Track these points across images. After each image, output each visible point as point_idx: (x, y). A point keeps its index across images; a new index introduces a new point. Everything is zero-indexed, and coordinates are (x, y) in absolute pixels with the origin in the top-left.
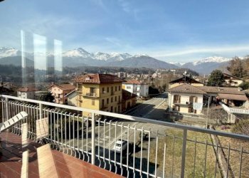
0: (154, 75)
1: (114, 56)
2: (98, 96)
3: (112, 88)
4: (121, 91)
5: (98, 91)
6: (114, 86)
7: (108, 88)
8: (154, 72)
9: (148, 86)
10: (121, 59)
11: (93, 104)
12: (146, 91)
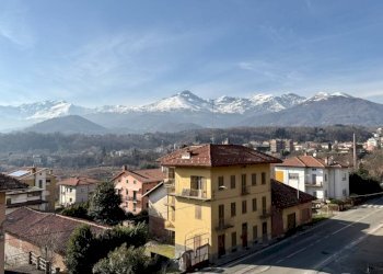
0: (370, 144)
1: (262, 101)
2: (209, 197)
3: (244, 177)
4: (267, 186)
5: (207, 185)
6: (249, 172)
7: (233, 179)
8: (370, 136)
9: (347, 173)
10: (279, 107)
11: (199, 216)
12: (341, 185)
